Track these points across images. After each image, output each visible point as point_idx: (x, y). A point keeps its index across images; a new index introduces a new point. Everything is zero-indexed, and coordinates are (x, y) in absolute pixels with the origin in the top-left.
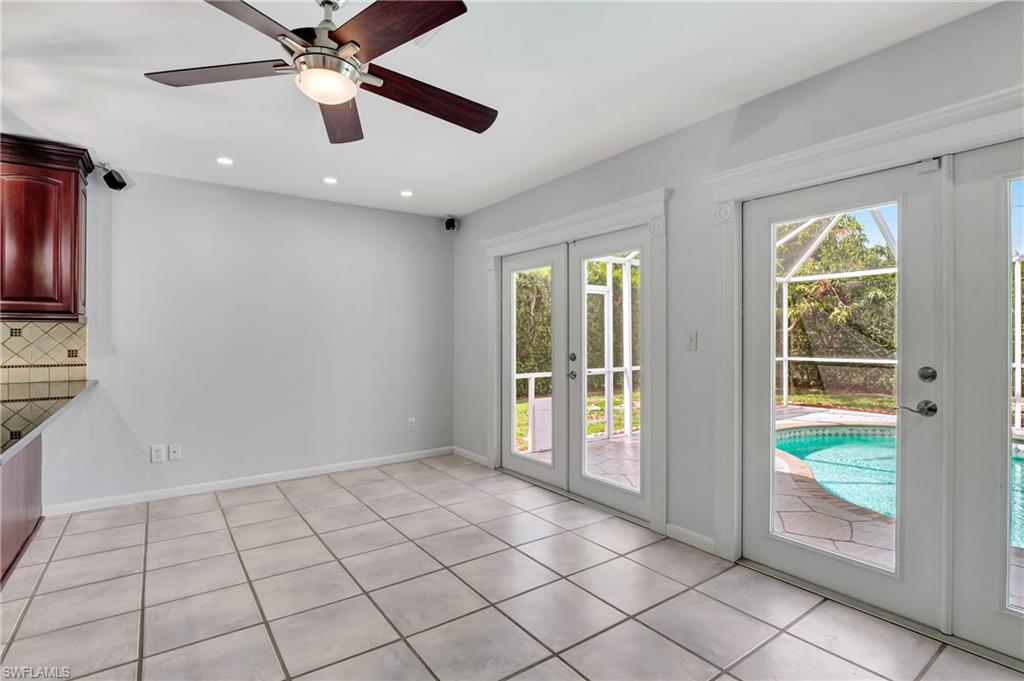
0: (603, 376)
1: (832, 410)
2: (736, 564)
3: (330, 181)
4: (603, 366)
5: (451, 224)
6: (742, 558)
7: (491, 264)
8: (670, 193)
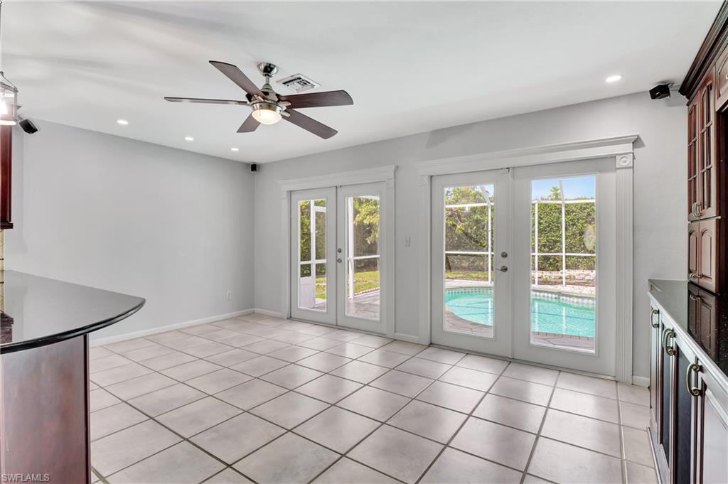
1: (455, 280)
2: (429, 346)
3: (189, 139)
5: (254, 167)
6: (431, 344)
7: (285, 195)
8: (397, 168)
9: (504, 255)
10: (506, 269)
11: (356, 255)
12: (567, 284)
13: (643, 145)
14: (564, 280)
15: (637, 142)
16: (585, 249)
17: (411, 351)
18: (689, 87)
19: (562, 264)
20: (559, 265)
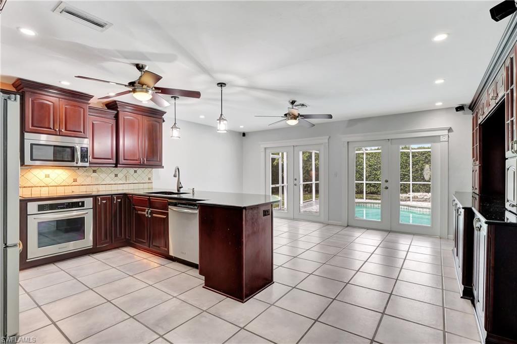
0: (278, 187)
2: (347, 227)
4: (278, 184)
5: (244, 135)
6: (348, 225)
7: (263, 150)
8: (330, 137)
9: (387, 181)
10: (387, 188)
11: (304, 181)
12: (413, 201)
13: (452, 131)
14: (411, 199)
15: (450, 130)
16: (424, 180)
17: (337, 230)
18: (472, 107)
19: (410, 189)
20: (407, 189)
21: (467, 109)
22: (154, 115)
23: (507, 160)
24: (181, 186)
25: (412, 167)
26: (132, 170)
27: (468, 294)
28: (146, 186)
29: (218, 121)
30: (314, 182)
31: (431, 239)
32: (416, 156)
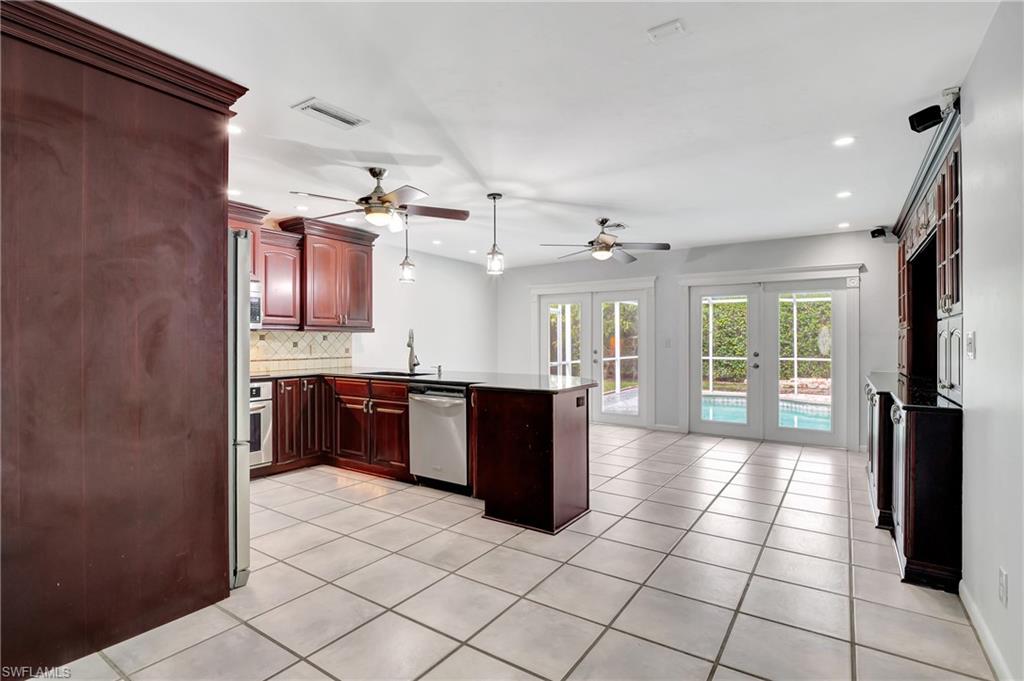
2: (688, 434)
6: (690, 432)
8: (657, 278)
9: (756, 355)
10: (758, 366)
12: (799, 392)
13: (866, 271)
14: (796, 389)
15: (862, 269)
16: (818, 353)
17: (672, 439)
18: (898, 230)
19: (793, 372)
20: (788, 372)
21: (889, 234)
22: (361, 240)
23: (939, 323)
24: (416, 362)
25: (798, 330)
26: (319, 336)
27: (886, 522)
28: (342, 363)
29: (491, 256)
30: (618, 358)
31: (832, 452)
32: (804, 310)
